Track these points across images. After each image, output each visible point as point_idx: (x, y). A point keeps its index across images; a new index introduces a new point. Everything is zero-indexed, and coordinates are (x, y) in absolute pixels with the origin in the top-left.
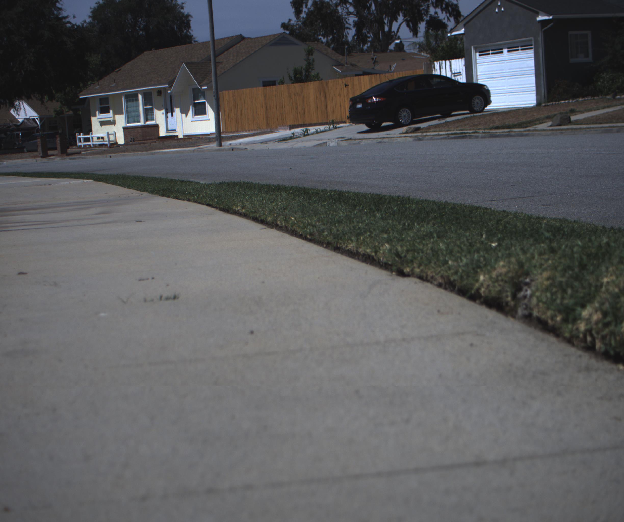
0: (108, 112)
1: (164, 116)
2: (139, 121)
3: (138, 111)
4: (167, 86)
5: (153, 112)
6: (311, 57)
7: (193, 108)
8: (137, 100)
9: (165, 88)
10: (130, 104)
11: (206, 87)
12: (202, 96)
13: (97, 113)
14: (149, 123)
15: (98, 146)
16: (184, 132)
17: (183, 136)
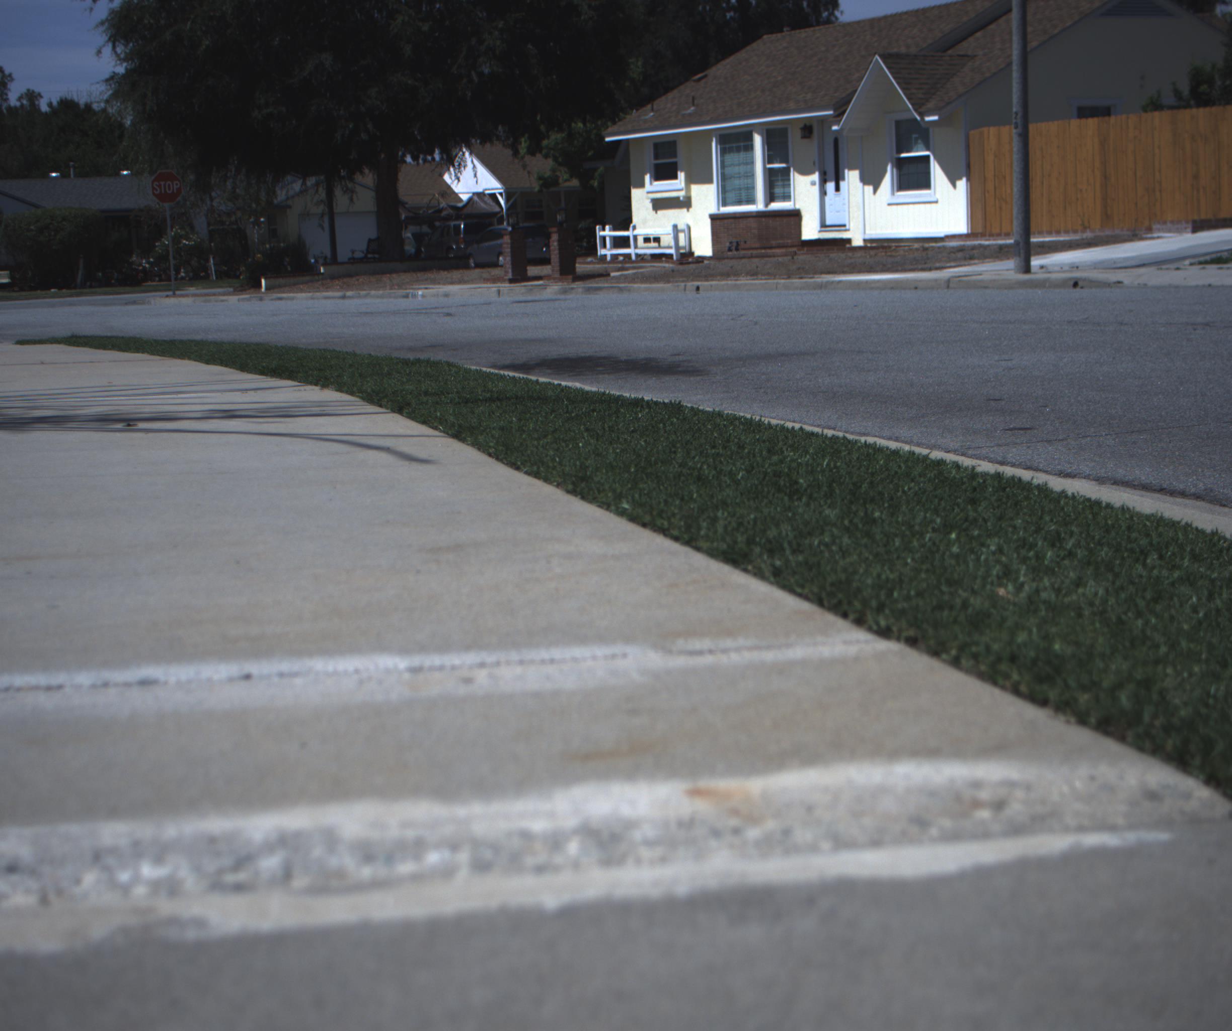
0: (674, 177)
1: (816, 188)
2: (751, 200)
3: (751, 175)
4: (831, 112)
5: (789, 180)
7: (895, 170)
8: (750, 148)
9: (822, 120)
10: (731, 158)
11: (934, 118)
12: (920, 141)
13: (647, 178)
14: (776, 206)
15: (649, 258)
16: (868, 232)
17: (865, 241)
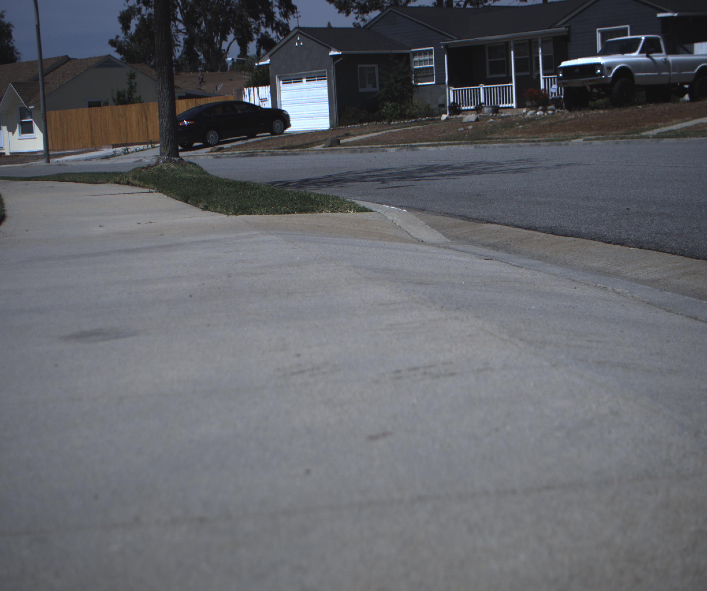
6: (133, 81)
7: (20, 126)
11: (33, 107)
12: (29, 115)
16: (11, 150)
17: (10, 153)
